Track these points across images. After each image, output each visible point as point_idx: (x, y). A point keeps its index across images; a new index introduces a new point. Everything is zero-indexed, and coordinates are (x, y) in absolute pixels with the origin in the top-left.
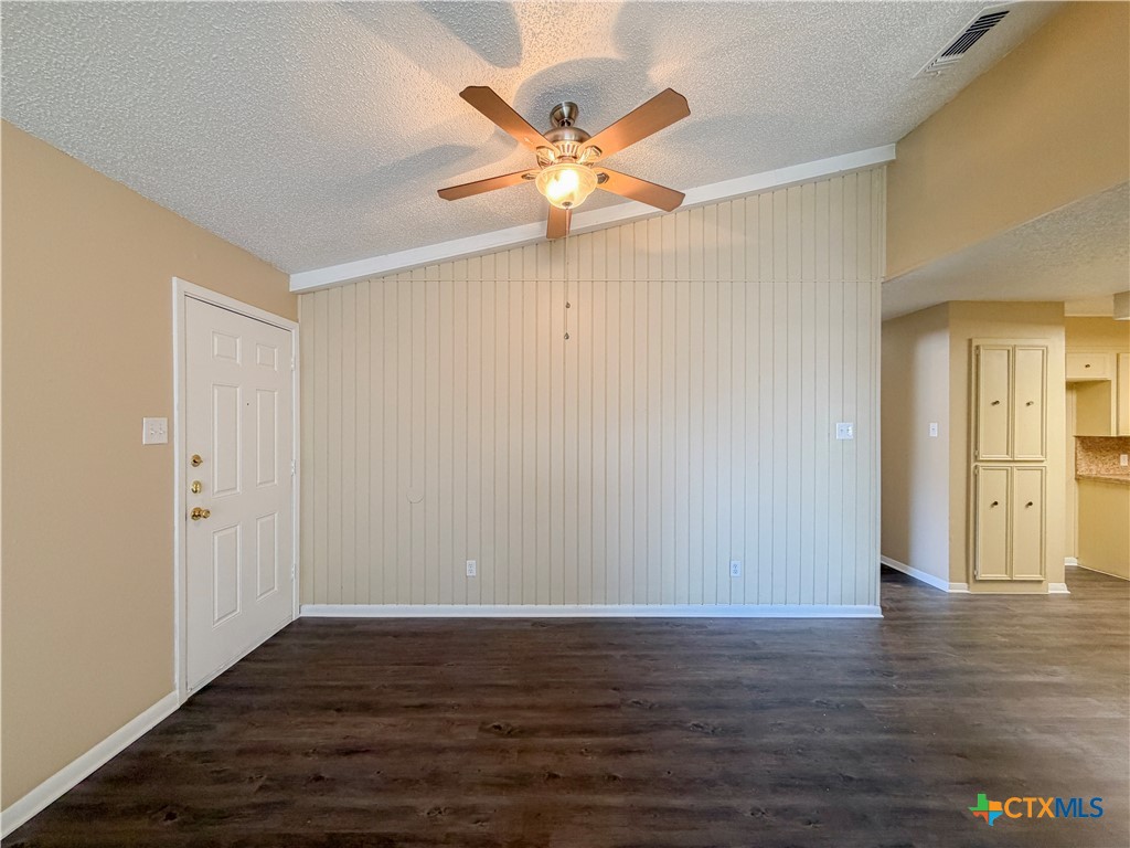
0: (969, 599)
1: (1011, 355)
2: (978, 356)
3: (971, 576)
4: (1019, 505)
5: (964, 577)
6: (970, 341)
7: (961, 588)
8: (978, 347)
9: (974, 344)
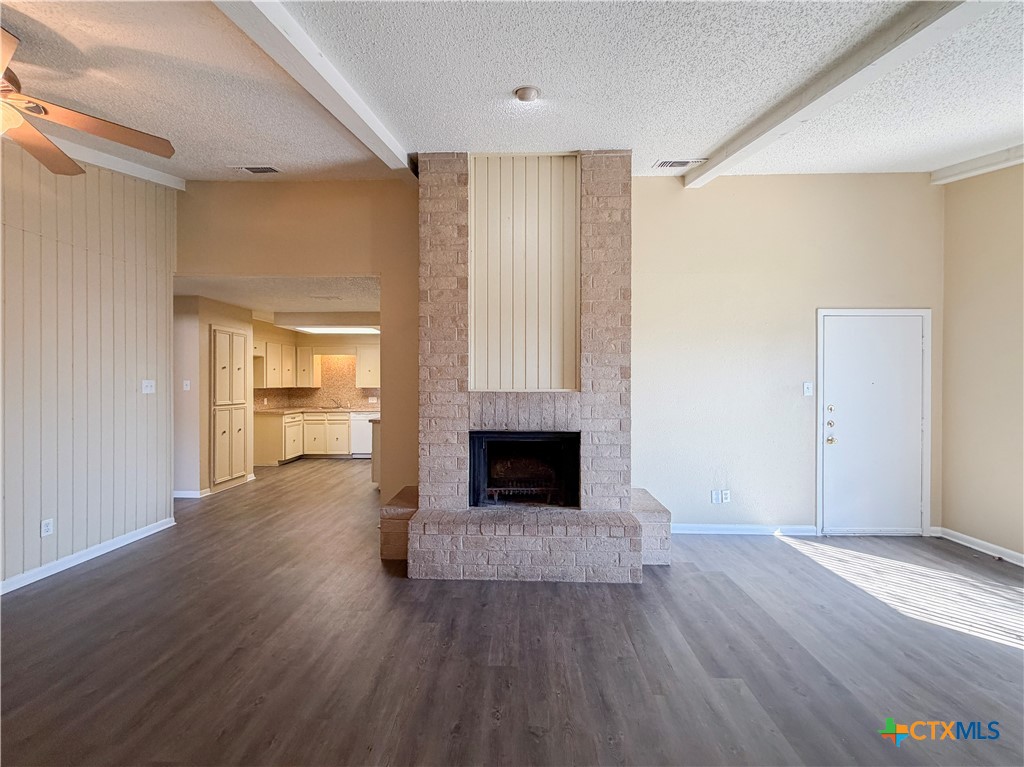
0: (211, 498)
1: (231, 336)
2: (215, 336)
3: (212, 484)
4: (235, 430)
5: (208, 485)
6: (210, 326)
7: (207, 493)
8: (215, 331)
9: (213, 328)
